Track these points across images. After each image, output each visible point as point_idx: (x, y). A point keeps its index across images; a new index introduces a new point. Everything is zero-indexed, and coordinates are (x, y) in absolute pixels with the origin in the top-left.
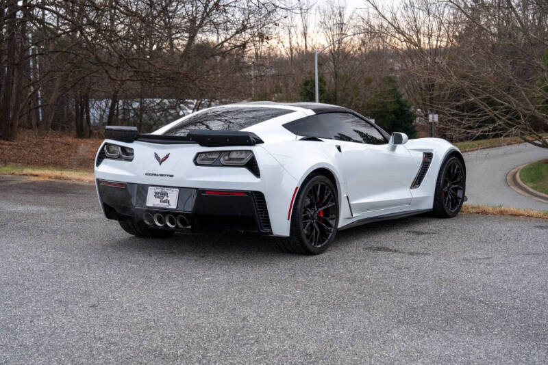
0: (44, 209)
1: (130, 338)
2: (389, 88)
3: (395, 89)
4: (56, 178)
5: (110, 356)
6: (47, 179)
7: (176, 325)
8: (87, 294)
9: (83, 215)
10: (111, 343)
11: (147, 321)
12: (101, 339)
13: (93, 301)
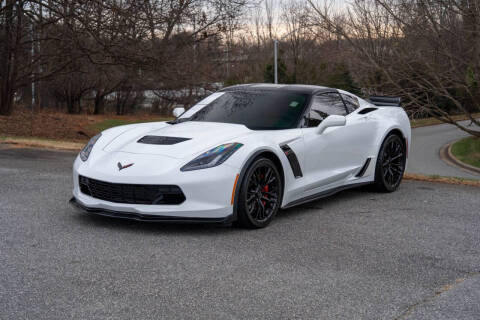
0: (15, 171)
1: (56, 269)
2: (341, 73)
3: (347, 73)
4: (32, 146)
5: (37, 282)
6: (24, 147)
7: (97, 260)
8: (32, 236)
9: (46, 175)
10: (40, 273)
11: (74, 257)
12: (33, 270)
13: (35, 241)
